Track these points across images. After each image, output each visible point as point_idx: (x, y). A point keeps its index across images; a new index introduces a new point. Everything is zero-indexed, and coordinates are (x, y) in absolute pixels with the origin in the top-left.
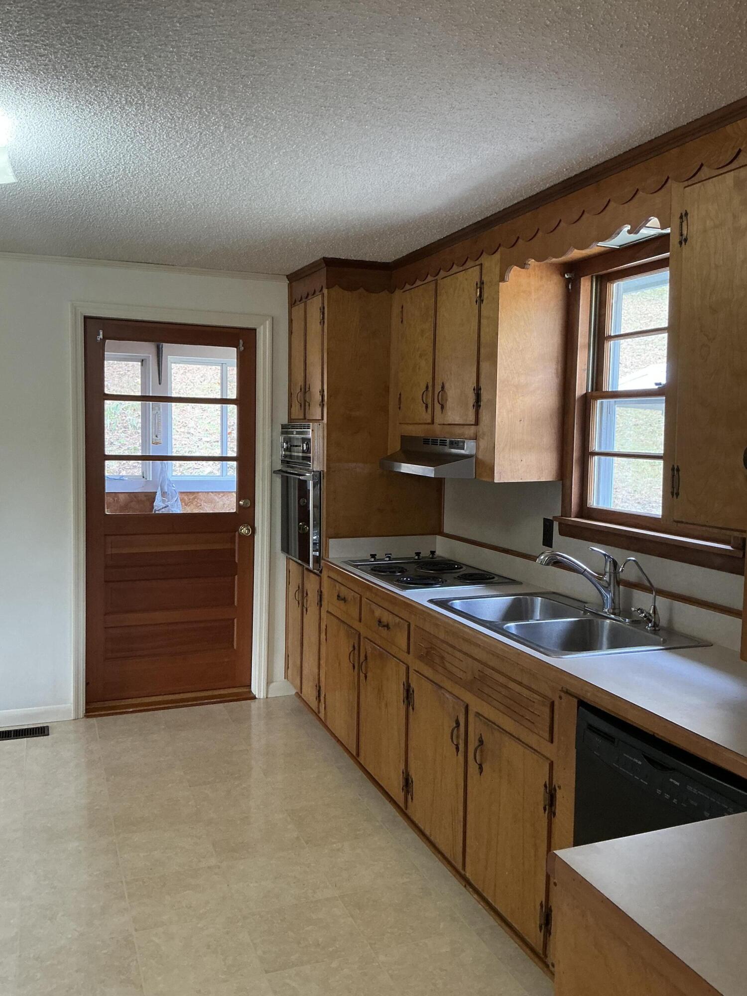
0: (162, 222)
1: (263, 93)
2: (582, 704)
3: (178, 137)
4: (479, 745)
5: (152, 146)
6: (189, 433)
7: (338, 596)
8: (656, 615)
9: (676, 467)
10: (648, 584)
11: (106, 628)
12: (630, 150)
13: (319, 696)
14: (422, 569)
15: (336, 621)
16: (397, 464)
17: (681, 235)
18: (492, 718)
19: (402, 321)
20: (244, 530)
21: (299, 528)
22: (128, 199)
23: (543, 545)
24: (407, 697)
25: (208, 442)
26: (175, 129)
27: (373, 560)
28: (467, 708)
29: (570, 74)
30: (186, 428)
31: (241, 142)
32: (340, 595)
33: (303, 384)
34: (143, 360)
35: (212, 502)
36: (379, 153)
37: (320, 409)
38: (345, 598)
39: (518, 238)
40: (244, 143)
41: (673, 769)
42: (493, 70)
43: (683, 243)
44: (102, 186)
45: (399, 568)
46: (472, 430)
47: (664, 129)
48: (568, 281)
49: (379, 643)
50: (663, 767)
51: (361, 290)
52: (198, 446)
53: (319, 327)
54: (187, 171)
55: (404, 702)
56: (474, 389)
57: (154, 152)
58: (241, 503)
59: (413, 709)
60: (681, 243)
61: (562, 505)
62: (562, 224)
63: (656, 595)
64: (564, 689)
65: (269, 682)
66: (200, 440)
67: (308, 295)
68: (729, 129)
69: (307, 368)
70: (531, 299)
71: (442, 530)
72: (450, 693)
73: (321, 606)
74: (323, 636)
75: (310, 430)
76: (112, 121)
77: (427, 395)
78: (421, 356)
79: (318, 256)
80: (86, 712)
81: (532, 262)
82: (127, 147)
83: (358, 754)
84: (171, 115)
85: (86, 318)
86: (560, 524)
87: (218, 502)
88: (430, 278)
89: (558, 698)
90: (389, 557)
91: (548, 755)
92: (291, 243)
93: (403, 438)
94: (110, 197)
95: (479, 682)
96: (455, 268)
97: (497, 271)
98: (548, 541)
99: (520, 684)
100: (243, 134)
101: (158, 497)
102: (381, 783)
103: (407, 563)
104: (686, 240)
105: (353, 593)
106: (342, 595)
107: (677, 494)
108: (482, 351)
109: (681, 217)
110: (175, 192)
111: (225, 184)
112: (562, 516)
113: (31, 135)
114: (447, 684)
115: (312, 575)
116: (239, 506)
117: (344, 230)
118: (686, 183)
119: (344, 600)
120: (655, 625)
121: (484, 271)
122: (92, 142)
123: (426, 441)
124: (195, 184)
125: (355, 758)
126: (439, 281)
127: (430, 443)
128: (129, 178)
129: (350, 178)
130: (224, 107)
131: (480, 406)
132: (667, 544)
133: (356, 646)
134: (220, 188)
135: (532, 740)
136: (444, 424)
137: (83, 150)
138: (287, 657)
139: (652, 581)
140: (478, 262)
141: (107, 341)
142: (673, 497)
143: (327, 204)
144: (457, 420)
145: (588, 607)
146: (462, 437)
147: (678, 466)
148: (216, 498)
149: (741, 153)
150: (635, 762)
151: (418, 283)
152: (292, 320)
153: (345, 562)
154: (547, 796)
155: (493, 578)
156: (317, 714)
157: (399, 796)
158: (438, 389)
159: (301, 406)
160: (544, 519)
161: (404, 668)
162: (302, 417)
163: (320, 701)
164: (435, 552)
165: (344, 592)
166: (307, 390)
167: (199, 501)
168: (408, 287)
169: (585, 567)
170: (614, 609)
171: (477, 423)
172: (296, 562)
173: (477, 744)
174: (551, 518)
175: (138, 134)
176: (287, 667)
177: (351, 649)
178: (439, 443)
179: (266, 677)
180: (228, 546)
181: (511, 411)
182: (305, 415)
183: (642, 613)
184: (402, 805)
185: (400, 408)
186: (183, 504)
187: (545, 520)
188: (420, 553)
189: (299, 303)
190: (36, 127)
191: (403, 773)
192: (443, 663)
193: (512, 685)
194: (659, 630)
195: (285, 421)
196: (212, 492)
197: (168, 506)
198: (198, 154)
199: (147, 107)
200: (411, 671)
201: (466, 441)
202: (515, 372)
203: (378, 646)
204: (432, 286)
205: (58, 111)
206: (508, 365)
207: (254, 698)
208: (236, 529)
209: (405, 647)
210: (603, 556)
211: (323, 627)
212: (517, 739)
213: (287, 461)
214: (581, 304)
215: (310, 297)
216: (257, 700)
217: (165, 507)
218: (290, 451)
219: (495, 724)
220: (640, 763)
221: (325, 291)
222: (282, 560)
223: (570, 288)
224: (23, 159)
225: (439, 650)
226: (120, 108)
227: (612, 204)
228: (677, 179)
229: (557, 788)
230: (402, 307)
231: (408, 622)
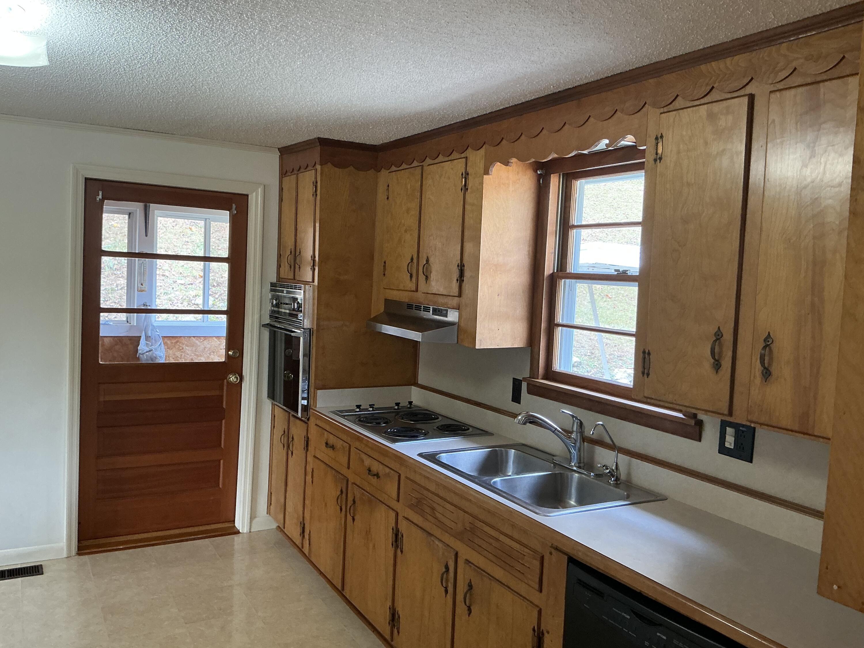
0: (175, 101)
1: (305, 7)
2: (572, 561)
3: (213, 36)
4: (469, 590)
5: (185, 41)
6: (163, 275)
7: (327, 444)
8: (618, 471)
9: (647, 351)
10: (611, 443)
11: (97, 470)
12: (612, 76)
13: (304, 531)
14: (402, 419)
15: (323, 466)
16: (379, 325)
17: (657, 154)
18: (482, 566)
19: (388, 198)
20: (232, 378)
21: (285, 376)
22: (147, 81)
23: (512, 401)
24: (396, 541)
25: (182, 284)
26: (211, 28)
27: (358, 410)
28: (456, 554)
29: (583, 15)
30: (161, 270)
31: (271, 44)
32: (328, 442)
33: (293, 248)
34: (130, 214)
35: (193, 346)
36: (396, 63)
37: (311, 273)
38: (333, 446)
39: (503, 138)
40: (274, 44)
41: (660, 625)
42: (518, 6)
43: (658, 161)
44: (124, 69)
45: (384, 418)
46: (456, 301)
47: (646, 62)
48: (539, 177)
49: (368, 489)
50: (651, 623)
51: (351, 168)
52: (173, 288)
53: (312, 198)
54: (212, 63)
55: (392, 545)
56: (458, 266)
57: (185, 45)
58: (230, 353)
59: (402, 552)
60: (655, 160)
61: (531, 368)
62: (544, 132)
63: (618, 452)
64: (554, 546)
65: (252, 517)
66: (175, 282)
67: (300, 168)
68: (703, 67)
69: (298, 234)
70: (510, 191)
71: (416, 382)
72: (440, 540)
73: (307, 450)
74: (309, 478)
75: (302, 291)
76: (152, 17)
77: (411, 266)
78: (406, 231)
79: (315, 136)
80: (79, 550)
81: (514, 160)
82: (160, 39)
83: (343, 589)
84: (211, 17)
85: (86, 179)
86: (528, 384)
87: (199, 346)
88: (415, 164)
89: (548, 553)
90: (373, 407)
91: (536, 602)
92: (292, 125)
93: (386, 300)
94: (130, 78)
95: (470, 533)
96: (441, 158)
97: (482, 165)
98: (516, 398)
99: (511, 538)
100: (275, 38)
101: (143, 341)
102: (366, 616)
103: (388, 413)
104: (660, 159)
105: (341, 442)
106: (330, 442)
107: (648, 375)
108: (466, 233)
109: (657, 139)
110: (195, 79)
111: (245, 75)
112: (530, 377)
113: (66, 22)
114: (437, 532)
115: (298, 421)
116: (228, 356)
117: (344, 118)
118: (662, 110)
119: (333, 447)
120: (617, 479)
121: (469, 165)
122: (127, 33)
123: (410, 306)
124: (216, 73)
125: (340, 592)
126: (424, 167)
127: (414, 308)
128: (154, 64)
129: (364, 79)
130: (264, 14)
131: (463, 281)
132: (626, 409)
133: (344, 490)
134: (239, 78)
135: (522, 588)
136: (428, 293)
137: (115, 39)
138: (270, 494)
139: (615, 441)
140: (463, 155)
141: (105, 201)
142: (643, 376)
143: (336, 98)
144: (442, 290)
145: (557, 460)
146: (445, 306)
147: (649, 350)
148: (197, 342)
149: (714, 90)
150: (624, 616)
151: (404, 166)
152: (282, 189)
153: (332, 412)
154: (536, 639)
155: (468, 429)
156: (301, 550)
157: (386, 630)
158: (423, 261)
159: (291, 267)
160: (513, 378)
161: (393, 515)
162: (291, 277)
163: (304, 536)
164: (412, 402)
165: (332, 440)
166: (298, 253)
167: (180, 345)
168: (394, 168)
169: (556, 427)
170: (579, 463)
171: (460, 295)
172: (281, 408)
173: (466, 588)
174: (521, 379)
175: (174, 30)
176: (270, 504)
177: (339, 493)
178: (422, 309)
179: (249, 513)
180: (217, 393)
181: (491, 287)
182: (294, 275)
183: (607, 469)
184: (388, 637)
185: (384, 275)
186: (166, 347)
187: (515, 380)
188: (399, 403)
189: (290, 174)
190: (74, 17)
191: (390, 608)
192: (435, 513)
193: (502, 538)
194: (620, 484)
195: (274, 280)
196: (194, 337)
197: (152, 350)
198: (227, 51)
199: (189, 9)
200: (400, 518)
201: (449, 310)
202: (495, 253)
203: (367, 492)
204: (419, 170)
205: (100, 5)
206: (489, 247)
207: (238, 532)
208: (225, 377)
209: (394, 495)
210: (571, 417)
211: (309, 470)
212: (507, 586)
213: (275, 315)
214: (550, 197)
215: (302, 170)
216: (240, 534)
217: (150, 351)
218: (279, 308)
219: (484, 571)
220: (628, 617)
221: (318, 167)
222: (267, 405)
223: (541, 182)
224: (53, 42)
225: (430, 501)
226: (163, 7)
227: (591, 119)
228: (655, 105)
229: (545, 632)
230: (388, 186)
231: (398, 473)
